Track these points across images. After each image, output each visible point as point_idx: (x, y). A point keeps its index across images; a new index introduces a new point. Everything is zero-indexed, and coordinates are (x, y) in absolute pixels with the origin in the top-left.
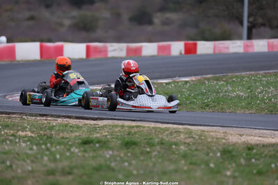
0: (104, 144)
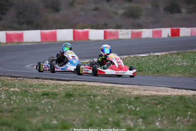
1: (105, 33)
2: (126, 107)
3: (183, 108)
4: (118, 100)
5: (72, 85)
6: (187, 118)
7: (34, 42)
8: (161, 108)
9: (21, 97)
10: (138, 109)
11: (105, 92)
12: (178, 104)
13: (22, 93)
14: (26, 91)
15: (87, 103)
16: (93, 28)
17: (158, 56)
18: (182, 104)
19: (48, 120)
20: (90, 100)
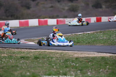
1: (57, 21)
2: (71, 64)
3: (104, 64)
4: (66, 60)
5: (38, 52)
6: (106, 70)
7: (15, 27)
8: (91, 64)
9: (8, 59)
10: (77, 65)
11: (57, 55)
12: (101, 62)
13: (8, 57)
14: (11, 56)
15: (47, 62)
16: (50, 18)
17: (89, 34)
18: (103, 61)
19: (24, 73)
20: (49, 61)
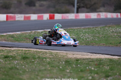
0: (14, 58)
